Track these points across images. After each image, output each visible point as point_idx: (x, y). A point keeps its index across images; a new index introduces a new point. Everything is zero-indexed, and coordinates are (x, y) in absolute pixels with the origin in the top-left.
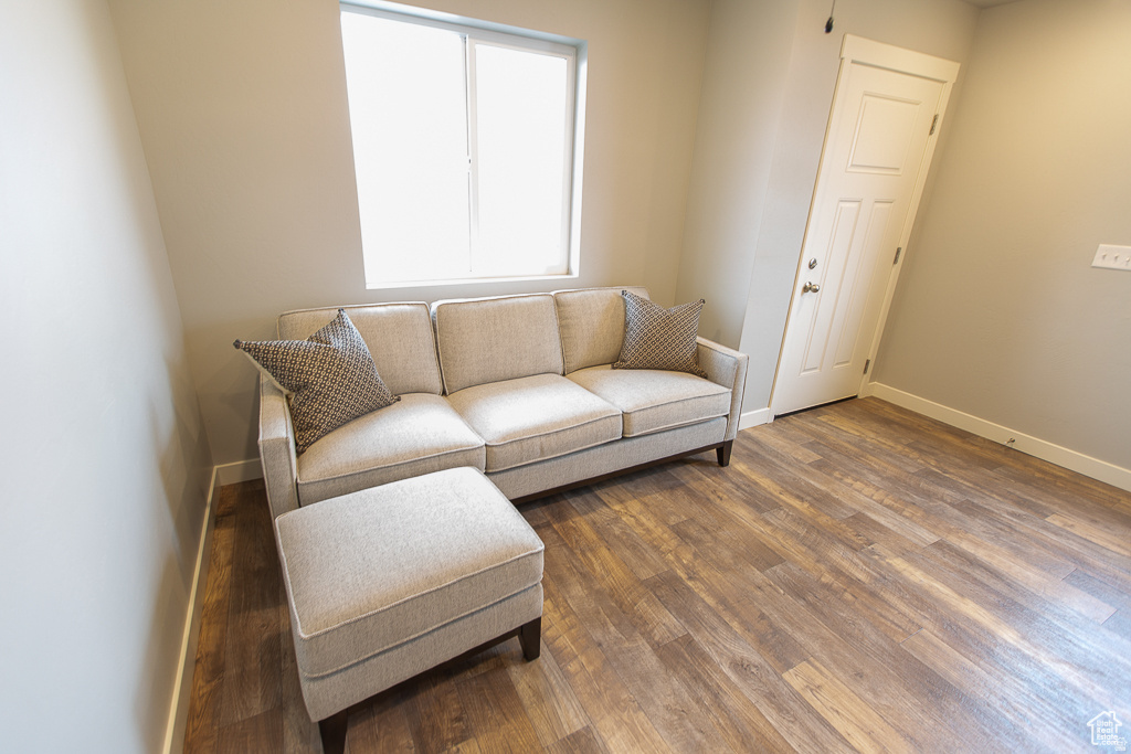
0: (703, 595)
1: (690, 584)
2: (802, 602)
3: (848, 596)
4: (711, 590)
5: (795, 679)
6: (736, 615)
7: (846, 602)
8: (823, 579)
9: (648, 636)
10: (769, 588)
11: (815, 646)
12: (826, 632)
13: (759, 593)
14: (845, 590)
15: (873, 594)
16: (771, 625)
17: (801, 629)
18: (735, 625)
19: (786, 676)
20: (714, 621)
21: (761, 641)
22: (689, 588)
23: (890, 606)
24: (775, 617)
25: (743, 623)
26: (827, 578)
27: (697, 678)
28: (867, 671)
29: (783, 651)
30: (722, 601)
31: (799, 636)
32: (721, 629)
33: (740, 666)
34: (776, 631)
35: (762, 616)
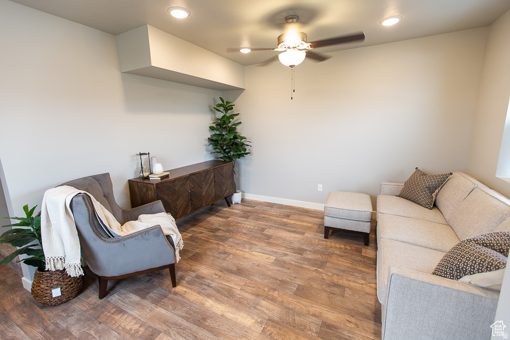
0: (308, 267)
1: (315, 268)
2: (280, 279)
3: (266, 289)
4: (308, 269)
5: (273, 258)
6: (295, 266)
7: (267, 286)
8: (277, 292)
9: (310, 251)
10: (292, 278)
11: (271, 267)
12: (269, 273)
13: (294, 276)
14: (268, 291)
15: (258, 295)
16: (285, 267)
17: (277, 270)
18: (294, 263)
19: (275, 258)
20: (299, 261)
21: (285, 262)
22: (314, 267)
23: (251, 293)
24: (285, 270)
25: (292, 264)
26: (276, 294)
27: (293, 249)
28: (256, 268)
29: (279, 263)
30: (302, 268)
31: (276, 268)
32: (296, 260)
33: (286, 255)
34: (282, 266)
35: (288, 269)
